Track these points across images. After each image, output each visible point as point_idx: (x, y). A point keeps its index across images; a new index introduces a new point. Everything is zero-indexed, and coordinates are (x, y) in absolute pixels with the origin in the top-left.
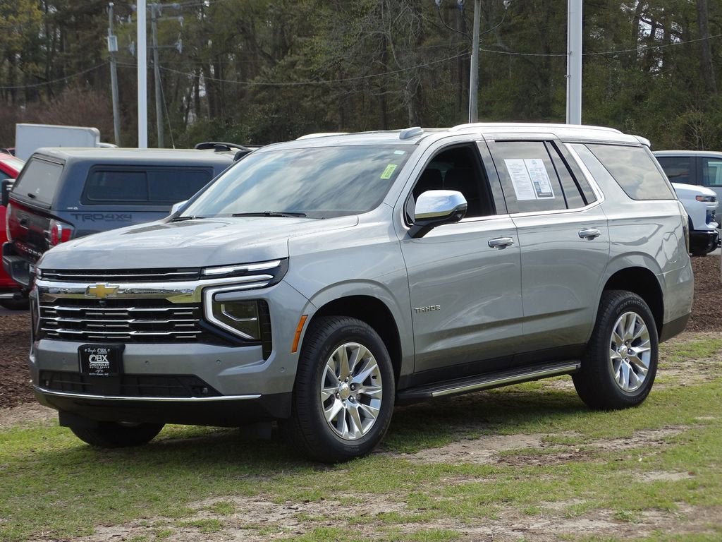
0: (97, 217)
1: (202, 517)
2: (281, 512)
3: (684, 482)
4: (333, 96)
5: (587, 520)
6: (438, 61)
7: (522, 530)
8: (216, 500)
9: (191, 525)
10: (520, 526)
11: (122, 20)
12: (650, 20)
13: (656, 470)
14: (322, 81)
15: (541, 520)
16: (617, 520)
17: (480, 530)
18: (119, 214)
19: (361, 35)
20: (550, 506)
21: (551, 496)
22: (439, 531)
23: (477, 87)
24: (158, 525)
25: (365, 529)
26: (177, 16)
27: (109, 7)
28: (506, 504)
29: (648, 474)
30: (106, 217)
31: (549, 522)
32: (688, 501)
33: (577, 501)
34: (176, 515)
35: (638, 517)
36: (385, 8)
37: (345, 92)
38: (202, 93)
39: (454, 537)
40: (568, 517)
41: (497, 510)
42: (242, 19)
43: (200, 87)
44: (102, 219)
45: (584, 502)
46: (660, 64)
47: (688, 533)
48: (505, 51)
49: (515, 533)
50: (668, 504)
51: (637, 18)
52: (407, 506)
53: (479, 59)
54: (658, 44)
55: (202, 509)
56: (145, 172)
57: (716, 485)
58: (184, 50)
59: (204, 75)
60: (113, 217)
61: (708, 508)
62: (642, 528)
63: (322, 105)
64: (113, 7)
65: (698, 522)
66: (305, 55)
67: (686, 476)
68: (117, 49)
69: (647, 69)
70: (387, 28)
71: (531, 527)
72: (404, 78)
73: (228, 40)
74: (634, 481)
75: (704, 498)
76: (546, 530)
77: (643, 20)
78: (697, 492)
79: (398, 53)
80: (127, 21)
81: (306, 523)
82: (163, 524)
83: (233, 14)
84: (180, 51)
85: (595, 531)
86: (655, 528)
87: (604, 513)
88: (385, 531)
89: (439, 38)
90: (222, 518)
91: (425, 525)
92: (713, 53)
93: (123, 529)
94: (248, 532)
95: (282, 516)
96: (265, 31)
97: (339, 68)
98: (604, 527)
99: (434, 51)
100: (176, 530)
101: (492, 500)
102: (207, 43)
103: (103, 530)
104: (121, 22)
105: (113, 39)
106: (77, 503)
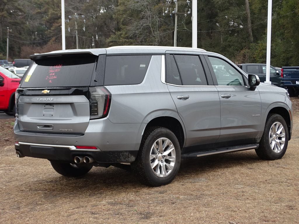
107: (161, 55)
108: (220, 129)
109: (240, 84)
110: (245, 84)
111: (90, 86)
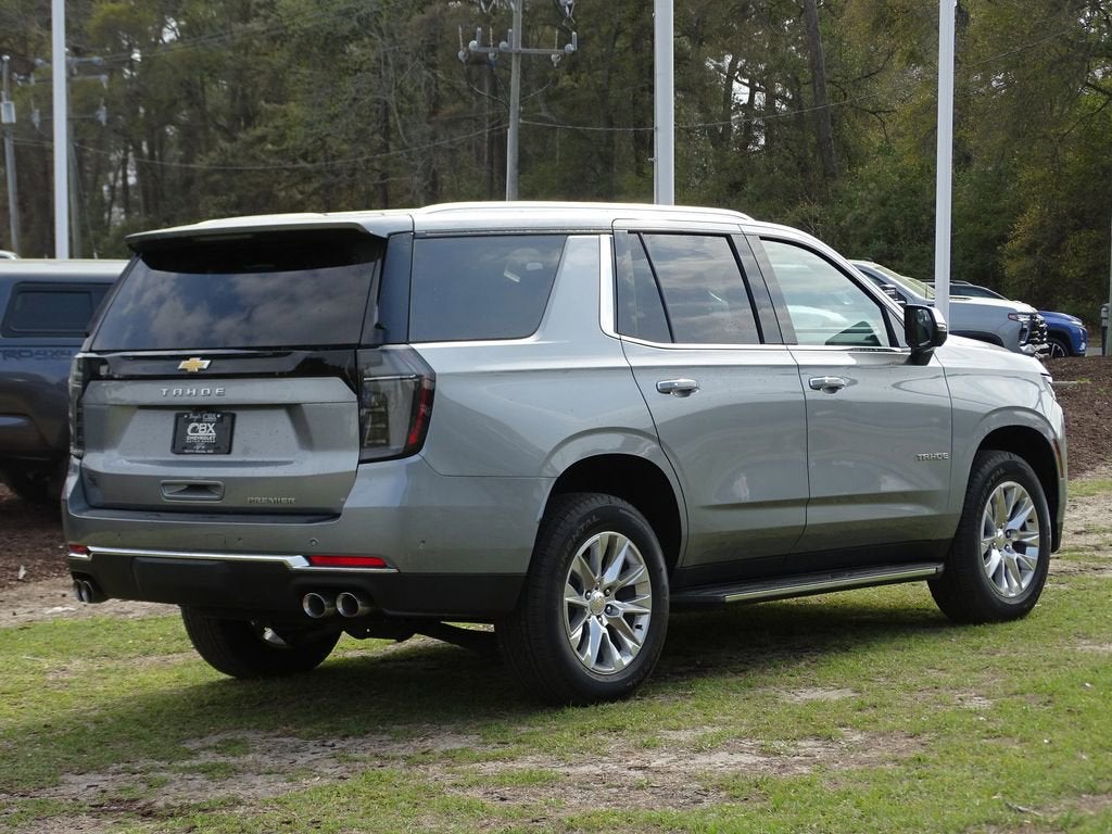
0: (25, 354)
1: (208, 758)
2: (311, 751)
3: (847, 701)
4: (316, 185)
5: (726, 754)
6: (459, 138)
7: (641, 768)
8: (221, 737)
9: (191, 770)
10: (638, 763)
11: (22, 81)
12: (747, 81)
13: (807, 687)
14: (302, 164)
15: (665, 754)
16: (764, 753)
17: (584, 769)
18: (54, 349)
19: (355, 99)
20: (673, 736)
21: (675, 723)
22: (531, 772)
23: (516, 172)
24: (148, 771)
25: (431, 770)
26: (96, 73)
27: (3, 62)
28: (614, 734)
29: (797, 692)
30: (37, 353)
31: (675, 757)
32: (855, 726)
33: (709, 730)
34: (170, 758)
35: (793, 749)
36: (386, 64)
37: (331, 178)
38: (132, 180)
39: (553, 778)
40: (700, 751)
41: (604, 743)
42: (187, 78)
43: (129, 172)
44: (30, 356)
45: (718, 729)
46: (762, 141)
47: (860, 767)
48: (552, 122)
49: (633, 773)
50: (829, 731)
51: (730, 78)
52: (481, 740)
53: (520, 135)
54: (758, 114)
55: (204, 749)
56: (89, 293)
57: (890, 705)
58: (108, 121)
59: (135, 156)
60: (45, 353)
61: (883, 735)
62: (801, 763)
63: (299, 197)
64: (9, 62)
65: (873, 754)
66: (277, 128)
67: (848, 693)
68: (14, 120)
69: (744, 146)
70: (390, 92)
71: (653, 764)
72: (413, 160)
73: (169, 107)
74: (780, 701)
75: (876, 721)
76: (673, 767)
77: (738, 81)
78: (866, 714)
79: (405, 126)
80: (28, 82)
81: (348, 764)
82: (153, 769)
83: (176, 72)
84: (104, 123)
85: (739, 768)
86: (818, 763)
87: (747, 743)
88: (458, 772)
89: (460, 105)
90: (233, 761)
91: (510, 764)
92: (833, 125)
93: (100, 777)
94: (272, 778)
95: (315, 756)
96: (218, 93)
97: (323, 146)
98: (750, 762)
99: (454, 122)
100: (173, 776)
101: (596, 729)
102: (137, 111)
103: (73, 778)
104: (19, 83)
105: (8, 106)
106: (30, 743)
107: (599, 234)
108: (807, 502)
109: (874, 341)
110: (893, 342)
111: (359, 346)
